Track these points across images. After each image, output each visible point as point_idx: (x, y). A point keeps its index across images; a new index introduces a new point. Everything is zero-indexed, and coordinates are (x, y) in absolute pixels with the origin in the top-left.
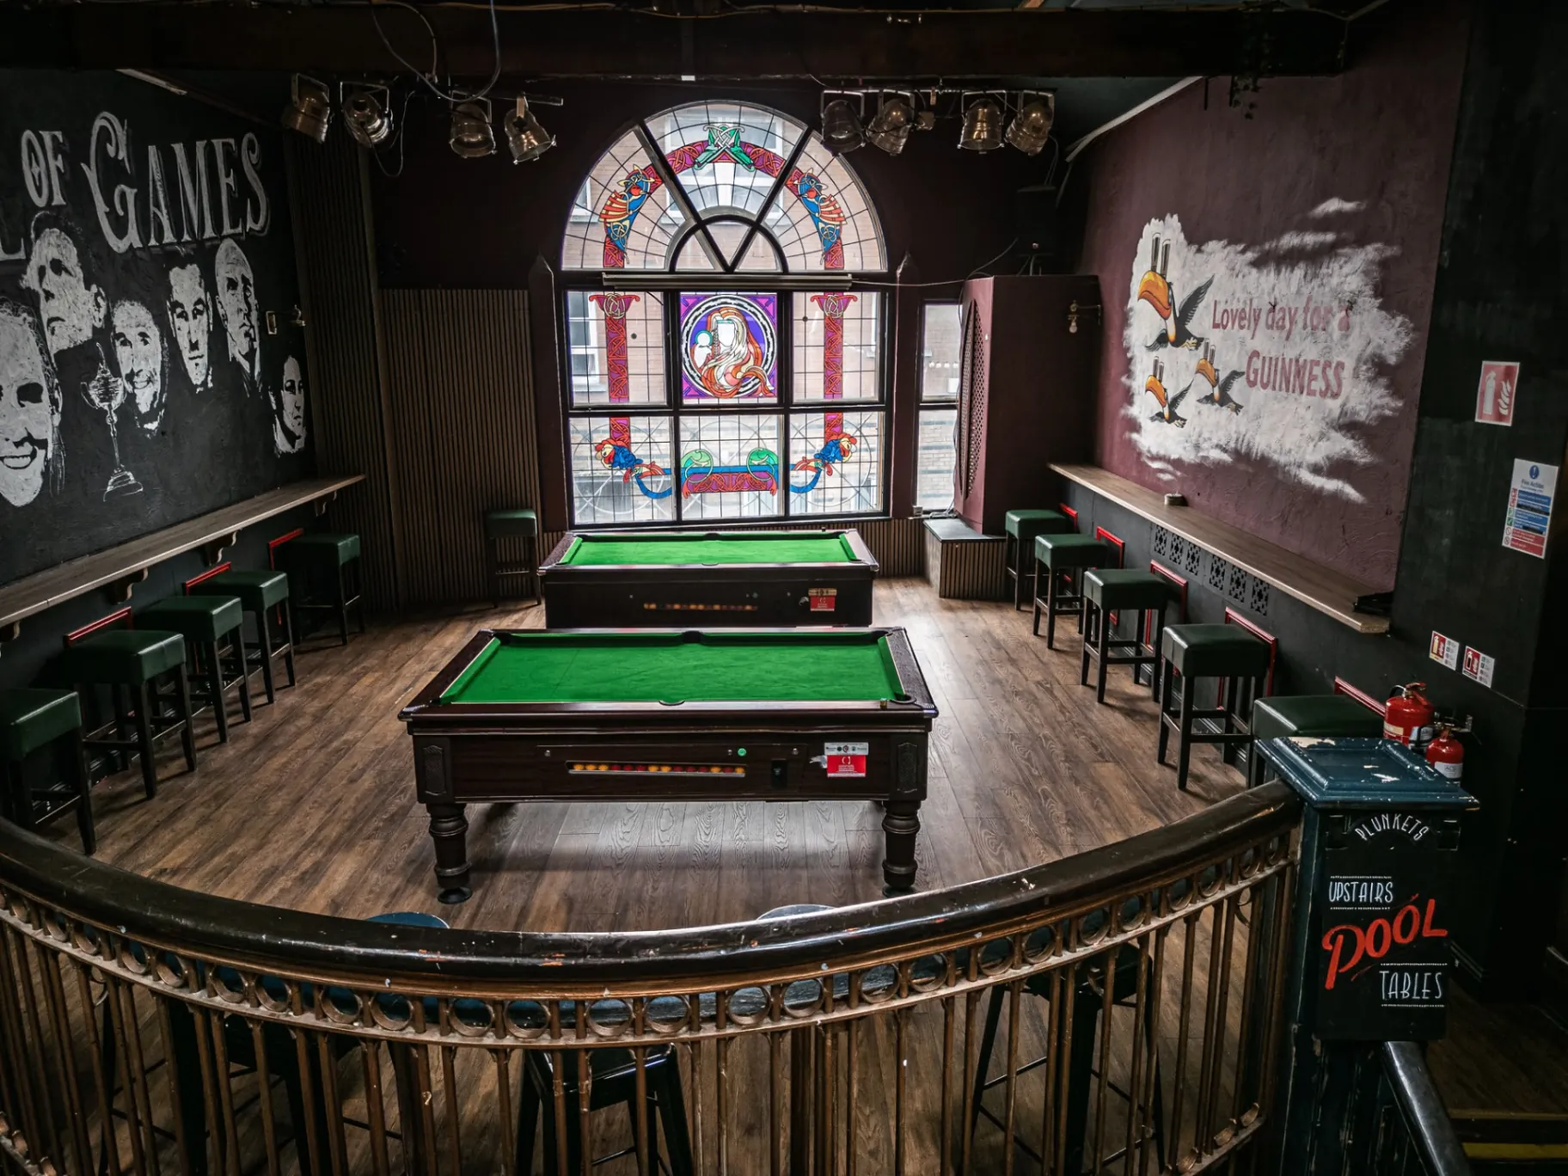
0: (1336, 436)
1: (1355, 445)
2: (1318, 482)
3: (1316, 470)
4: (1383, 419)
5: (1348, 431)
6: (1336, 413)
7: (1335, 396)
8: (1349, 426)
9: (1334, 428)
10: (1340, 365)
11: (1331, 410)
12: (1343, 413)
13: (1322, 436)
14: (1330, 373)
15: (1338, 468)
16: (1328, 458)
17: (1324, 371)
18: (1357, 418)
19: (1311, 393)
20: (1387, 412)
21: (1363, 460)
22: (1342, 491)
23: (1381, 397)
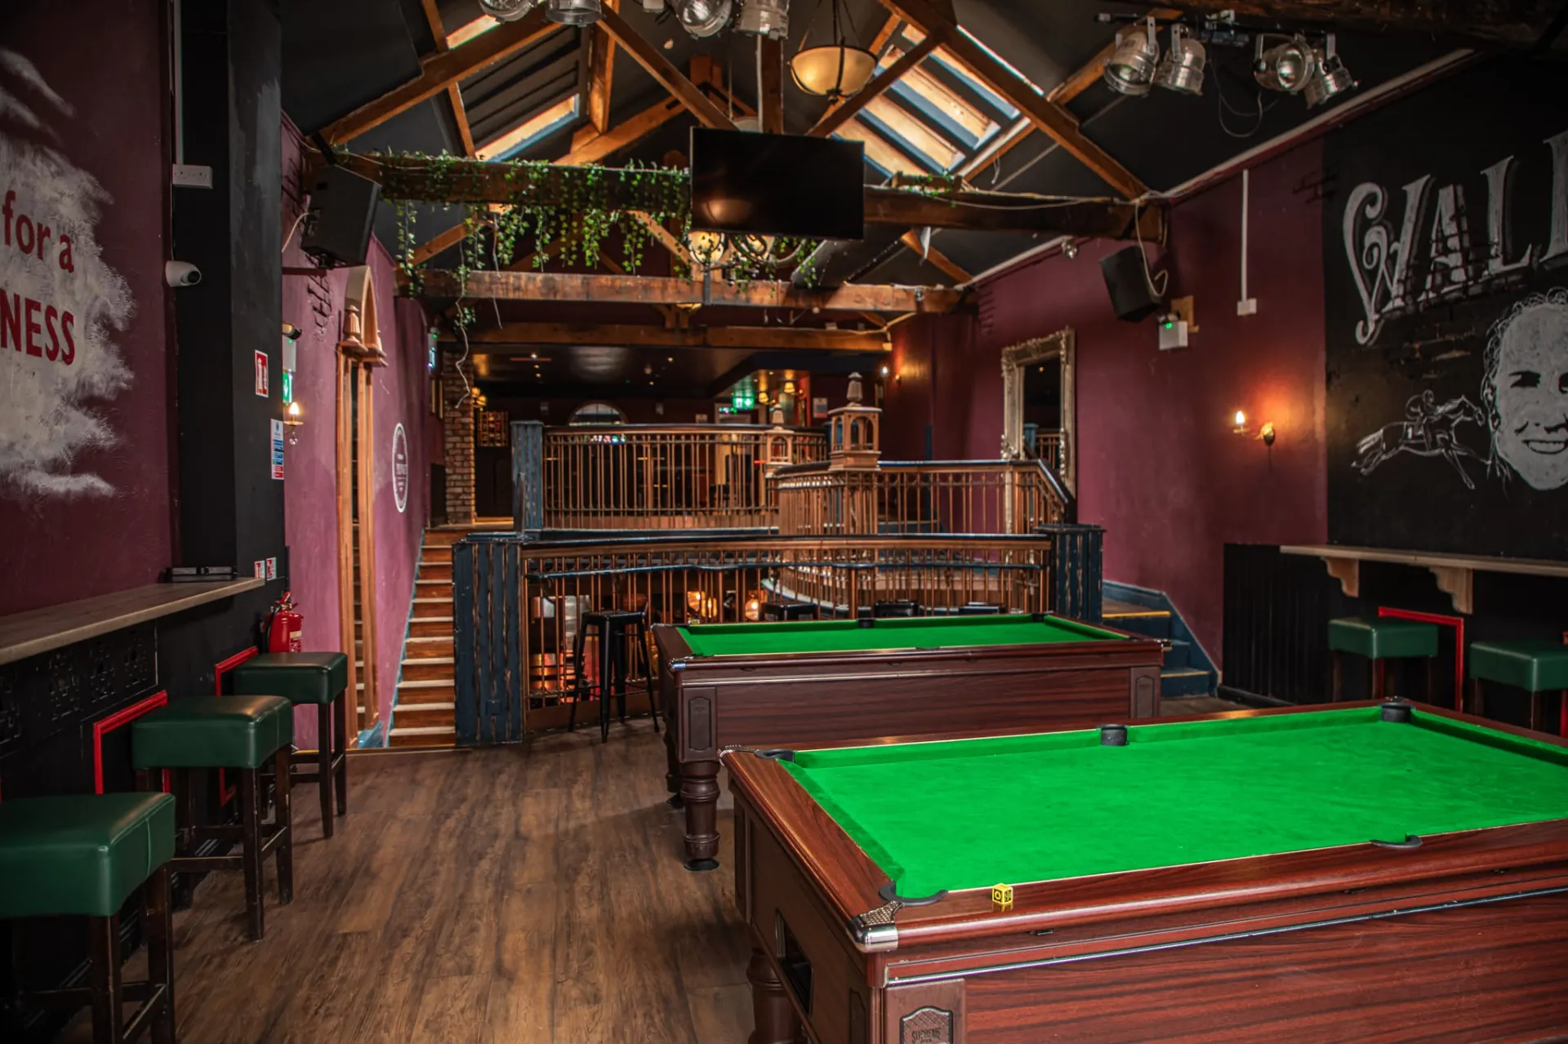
0: (76, 415)
1: (99, 426)
2: (61, 484)
3: (56, 468)
4: (120, 392)
5: (90, 408)
6: (73, 385)
7: (68, 359)
8: (89, 402)
9: (72, 405)
10: (68, 317)
11: (65, 381)
12: (82, 385)
13: (59, 417)
14: (57, 324)
15: (85, 459)
16: (70, 447)
17: (48, 320)
18: (96, 392)
19: (34, 351)
20: (123, 385)
21: (109, 443)
22: (92, 488)
23: (115, 367)
